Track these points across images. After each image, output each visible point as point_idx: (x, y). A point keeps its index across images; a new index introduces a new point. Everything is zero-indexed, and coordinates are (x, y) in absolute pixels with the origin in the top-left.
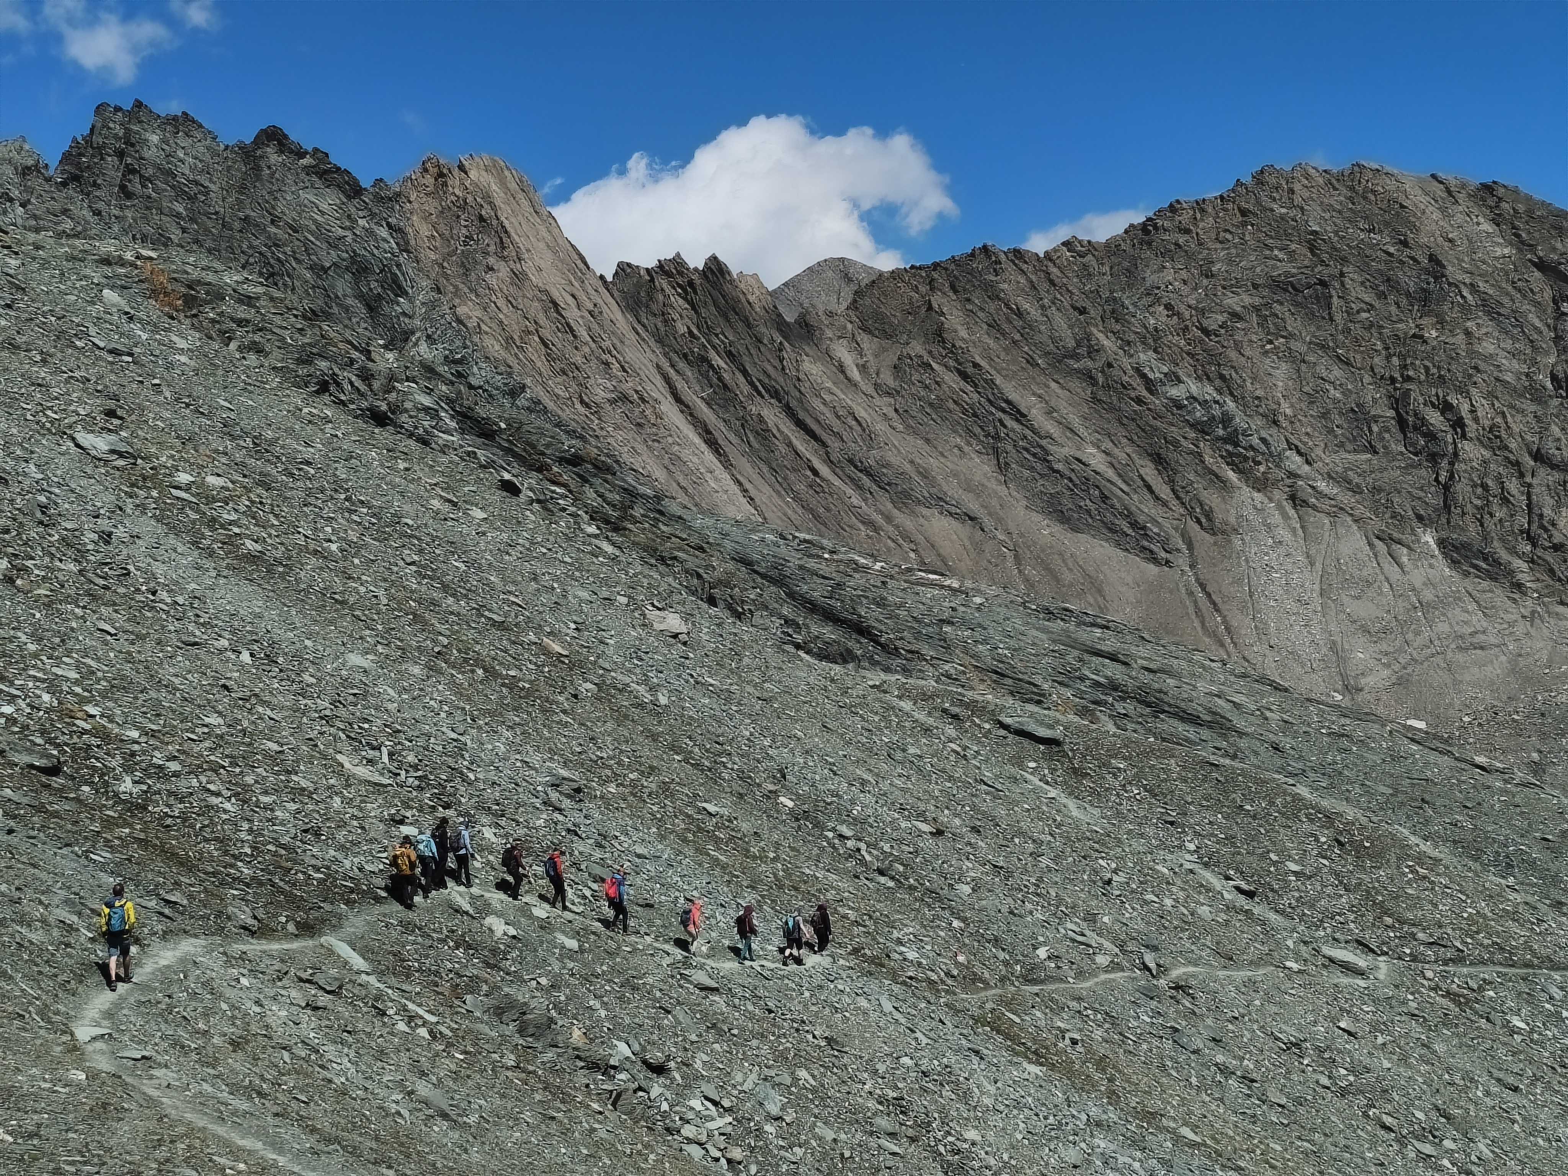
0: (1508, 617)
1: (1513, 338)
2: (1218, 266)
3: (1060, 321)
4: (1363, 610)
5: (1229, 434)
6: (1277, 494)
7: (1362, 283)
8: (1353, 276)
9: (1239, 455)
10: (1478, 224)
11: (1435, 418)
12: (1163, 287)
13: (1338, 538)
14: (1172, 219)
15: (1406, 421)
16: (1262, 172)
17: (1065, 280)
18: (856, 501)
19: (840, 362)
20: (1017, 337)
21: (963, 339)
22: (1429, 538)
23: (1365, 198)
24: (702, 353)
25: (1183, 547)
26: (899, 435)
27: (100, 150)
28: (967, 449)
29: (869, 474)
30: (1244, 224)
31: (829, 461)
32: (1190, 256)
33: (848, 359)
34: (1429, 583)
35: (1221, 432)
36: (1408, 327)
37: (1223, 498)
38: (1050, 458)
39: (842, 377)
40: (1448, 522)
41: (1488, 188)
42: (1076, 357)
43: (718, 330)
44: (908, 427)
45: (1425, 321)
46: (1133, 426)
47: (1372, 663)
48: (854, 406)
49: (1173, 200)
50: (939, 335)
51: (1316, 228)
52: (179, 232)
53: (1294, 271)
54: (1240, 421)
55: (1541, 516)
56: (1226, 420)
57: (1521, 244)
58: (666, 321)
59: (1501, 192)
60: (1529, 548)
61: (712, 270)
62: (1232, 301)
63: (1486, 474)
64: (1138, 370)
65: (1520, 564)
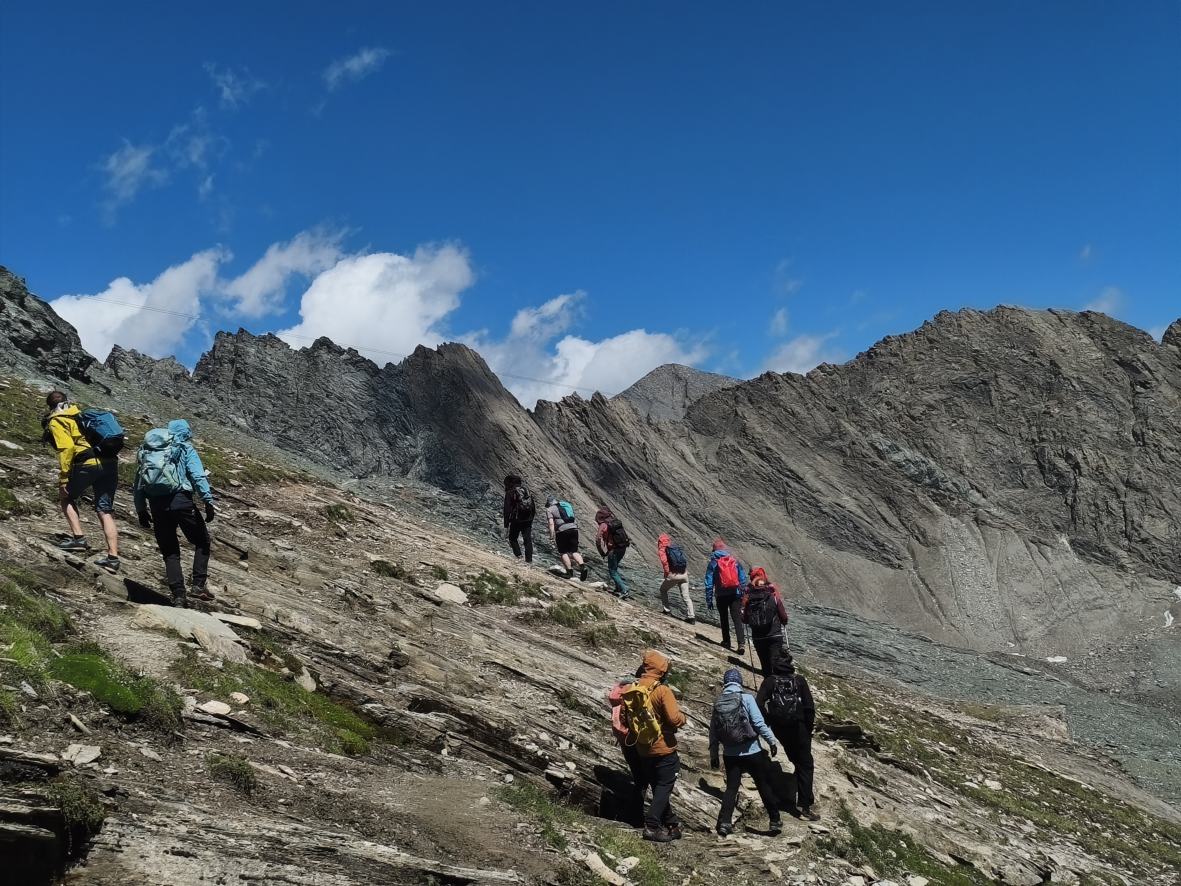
0: (1117, 587)
1: (1106, 410)
2: (917, 376)
3: (819, 416)
4: (1024, 589)
5: (933, 482)
6: (966, 518)
7: (1010, 381)
8: (1003, 378)
9: (941, 495)
10: (1080, 339)
11: (1061, 464)
12: (883, 391)
13: (1006, 544)
14: (886, 348)
15: (1044, 467)
16: (940, 315)
17: (821, 391)
18: (699, 540)
19: (682, 452)
20: (793, 429)
21: (759, 433)
22: (1064, 540)
23: (1007, 327)
24: (595, 454)
25: (908, 555)
26: (723, 496)
27: (219, 361)
28: (767, 502)
29: (706, 523)
30: (932, 348)
31: (680, 516)
32: (899, 371)
33: (687, 451)
34: (1065, 568)
35: (927, 481)
36: (1040, 407)
37: (932, 522)
38: (820, 504)
39: (683, 461)
40: (1075, 529)
41: (1085, 315)
42: (832, 439)
43: (604, 439)
44: (729, 490)
45: (1051, 403)
46: (871, 481)
47: (1032, 622)
48: (693, 480)
49: (885, 335)
50: (744, 432)
51: (977, 348)
52: (271, 406)
53: (966, 376)
54: (939, 473)
55: (1133, 521)
56: (930, 473)
57: (1108, 350)
58: (570, 435)
59: (1093, 317)
60: (1127, 542)
61: (597, 402)
62: (928, 398)
63: (1096, 498)
64: (871, 445)
65: (1122, 553)
